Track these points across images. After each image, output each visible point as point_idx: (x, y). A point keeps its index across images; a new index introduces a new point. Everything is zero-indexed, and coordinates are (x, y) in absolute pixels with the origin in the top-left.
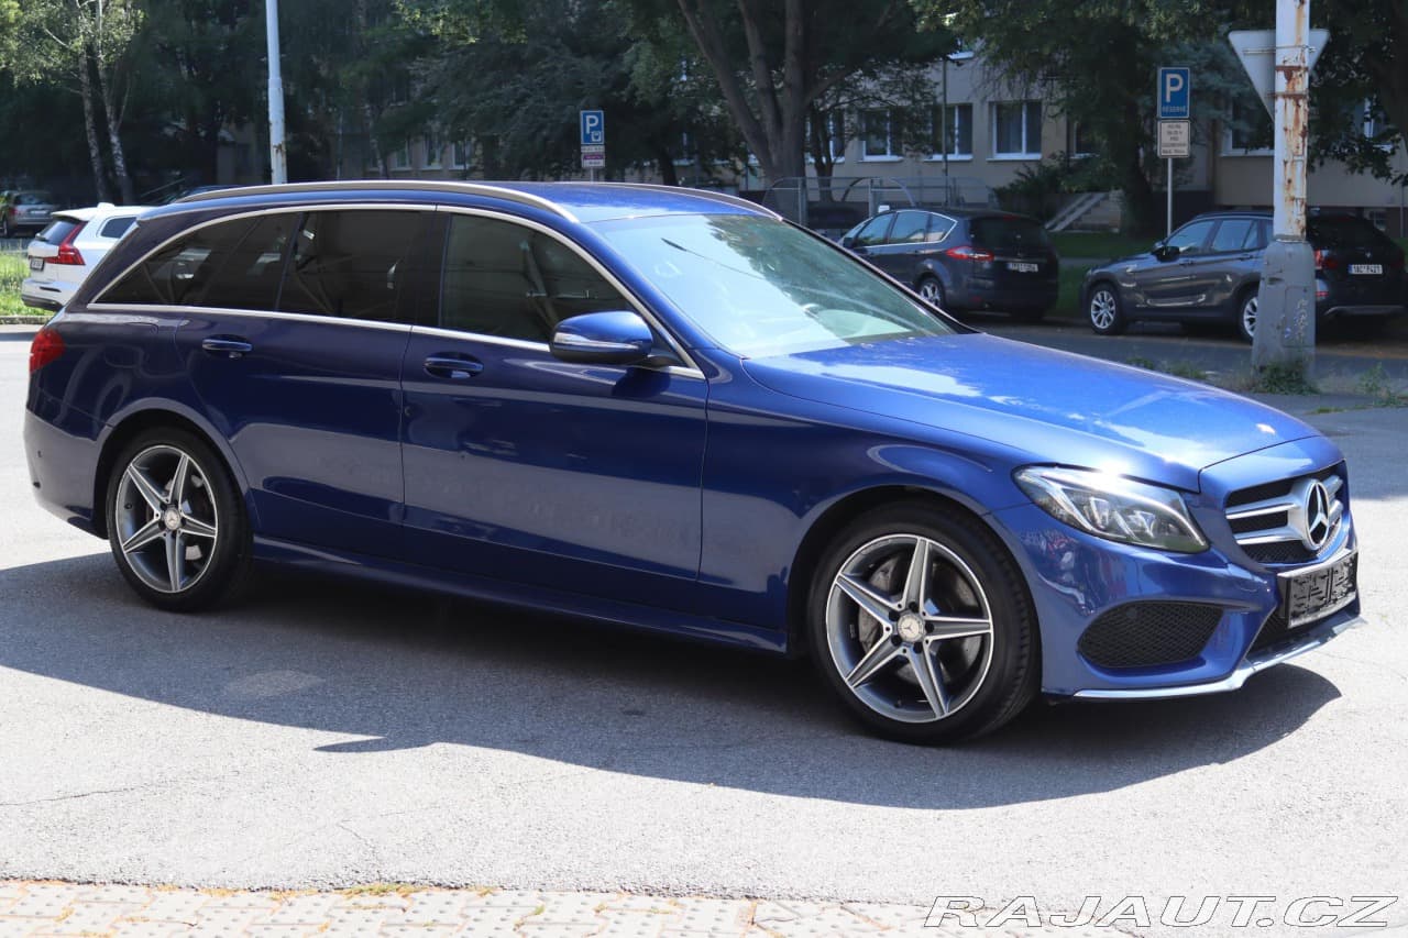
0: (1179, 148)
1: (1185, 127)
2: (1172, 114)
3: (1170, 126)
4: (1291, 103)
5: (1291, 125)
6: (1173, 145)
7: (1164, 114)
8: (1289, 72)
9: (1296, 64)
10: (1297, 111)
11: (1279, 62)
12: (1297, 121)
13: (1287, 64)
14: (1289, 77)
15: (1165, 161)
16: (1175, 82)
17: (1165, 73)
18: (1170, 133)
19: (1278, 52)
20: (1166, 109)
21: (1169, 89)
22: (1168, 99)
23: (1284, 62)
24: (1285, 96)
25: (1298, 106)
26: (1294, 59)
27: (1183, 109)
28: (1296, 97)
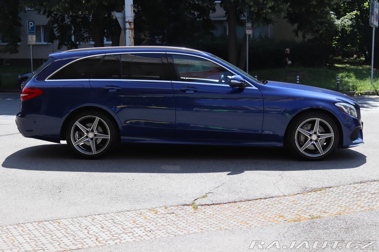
0: (33, 42)
1: (34, 36)
2: (31, 33)
3: (31, 36)
4: (130, 31)
5: (131, 36)
6: (32, 41)
7: (29, 33)
8: (130, 23)
9: (131, 21)
10: (132, 33)
11: (127, 20)
12: (132, 35)
13: (129, 21)
14: (130, 24)
15: (29, 45)
16: (31, 24)
17: (29, 22)
18: (31, 38)
19: (126, 18)
20: (30, 31)
21: (30, 26)
22: (30, 29)
23: (129, 20)
24: (129, 29)
25: (132, 31)
26: (131, 20)
27: (34, 32)
28: (131, 29)
